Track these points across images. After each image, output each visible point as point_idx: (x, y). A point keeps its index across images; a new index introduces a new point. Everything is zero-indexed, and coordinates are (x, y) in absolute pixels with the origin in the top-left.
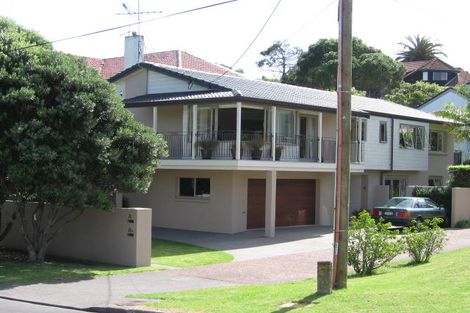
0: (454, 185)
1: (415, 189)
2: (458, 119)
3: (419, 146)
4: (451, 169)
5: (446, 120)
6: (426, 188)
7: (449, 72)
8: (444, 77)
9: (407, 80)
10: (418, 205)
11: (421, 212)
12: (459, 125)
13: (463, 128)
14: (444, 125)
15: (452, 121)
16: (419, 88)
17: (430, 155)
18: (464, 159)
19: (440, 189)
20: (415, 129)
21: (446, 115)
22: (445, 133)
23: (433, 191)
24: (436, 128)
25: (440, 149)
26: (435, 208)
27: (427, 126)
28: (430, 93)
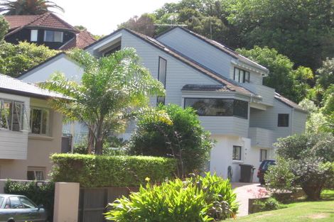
0: (59, 178)
1: (8, 184)
2: (68, 93)
3: (16, 127)
4: (55, 158)
5: (52, 94)
6: (22, 182)
7: (65, 32)
8: (59, 38)
9: (8, 39)
10: (10, 205)
11: (14, 214)
12: (69, 101)
13: (74, 106)
14: (50, 101)
15: (60, 95)
16: (23, 50)
17: (30, 139)
18: (75, 145)
19: (40, 184)
20: (12, 104)
21: (53, 87)
22: (52, 111)
23: (31, 186)
24: (39, 104)
25: (44, 132)
26: (32, 209)
27: (27, 101)
28: (37, 59)
